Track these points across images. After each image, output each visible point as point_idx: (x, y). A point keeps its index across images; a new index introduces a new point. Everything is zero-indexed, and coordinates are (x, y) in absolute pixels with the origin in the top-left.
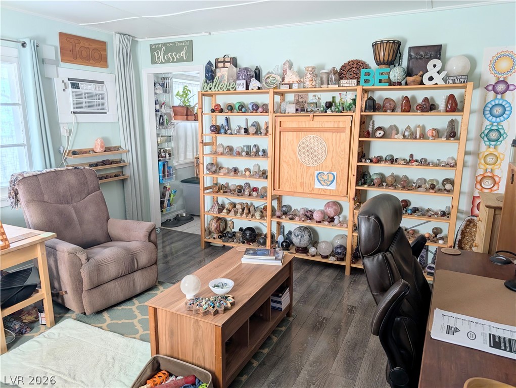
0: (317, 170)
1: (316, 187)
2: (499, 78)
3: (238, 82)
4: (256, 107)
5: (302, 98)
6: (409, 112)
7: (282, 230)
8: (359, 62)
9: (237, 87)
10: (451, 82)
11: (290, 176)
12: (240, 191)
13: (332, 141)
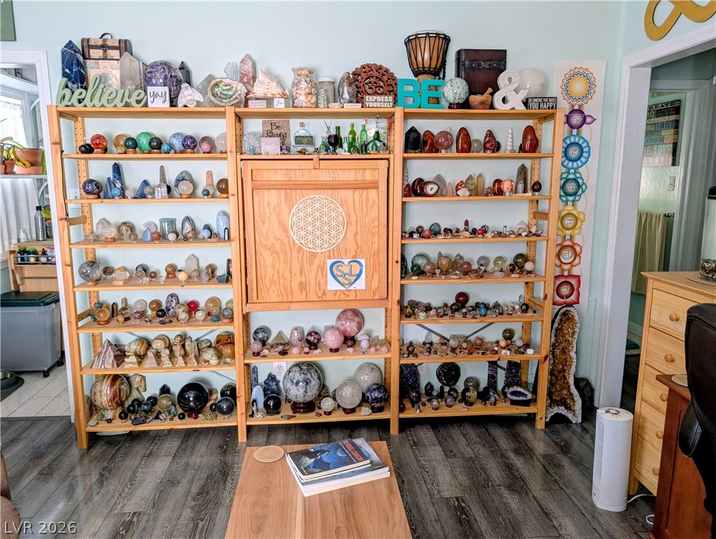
0: (330, 258)
1: (329, 288)
2: (573, 106)
3: (150, 89)
4: (190, 144)
5: (278, 127)
6: (469, 152)
7: (253, 376)
8: (380, 68)
9: (150, 99)
10: (536, 106)
11: (278, 272)
12: (162, 314)
13: (354, 206)
